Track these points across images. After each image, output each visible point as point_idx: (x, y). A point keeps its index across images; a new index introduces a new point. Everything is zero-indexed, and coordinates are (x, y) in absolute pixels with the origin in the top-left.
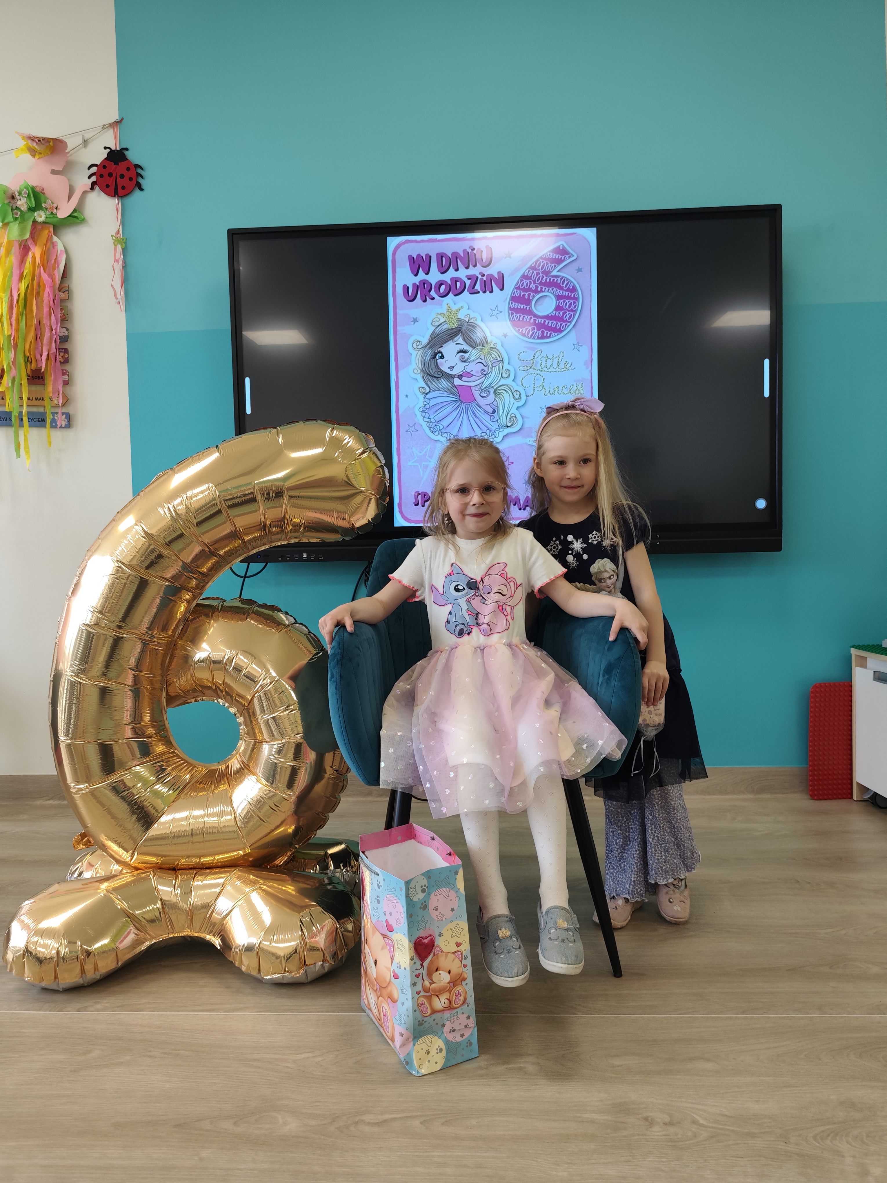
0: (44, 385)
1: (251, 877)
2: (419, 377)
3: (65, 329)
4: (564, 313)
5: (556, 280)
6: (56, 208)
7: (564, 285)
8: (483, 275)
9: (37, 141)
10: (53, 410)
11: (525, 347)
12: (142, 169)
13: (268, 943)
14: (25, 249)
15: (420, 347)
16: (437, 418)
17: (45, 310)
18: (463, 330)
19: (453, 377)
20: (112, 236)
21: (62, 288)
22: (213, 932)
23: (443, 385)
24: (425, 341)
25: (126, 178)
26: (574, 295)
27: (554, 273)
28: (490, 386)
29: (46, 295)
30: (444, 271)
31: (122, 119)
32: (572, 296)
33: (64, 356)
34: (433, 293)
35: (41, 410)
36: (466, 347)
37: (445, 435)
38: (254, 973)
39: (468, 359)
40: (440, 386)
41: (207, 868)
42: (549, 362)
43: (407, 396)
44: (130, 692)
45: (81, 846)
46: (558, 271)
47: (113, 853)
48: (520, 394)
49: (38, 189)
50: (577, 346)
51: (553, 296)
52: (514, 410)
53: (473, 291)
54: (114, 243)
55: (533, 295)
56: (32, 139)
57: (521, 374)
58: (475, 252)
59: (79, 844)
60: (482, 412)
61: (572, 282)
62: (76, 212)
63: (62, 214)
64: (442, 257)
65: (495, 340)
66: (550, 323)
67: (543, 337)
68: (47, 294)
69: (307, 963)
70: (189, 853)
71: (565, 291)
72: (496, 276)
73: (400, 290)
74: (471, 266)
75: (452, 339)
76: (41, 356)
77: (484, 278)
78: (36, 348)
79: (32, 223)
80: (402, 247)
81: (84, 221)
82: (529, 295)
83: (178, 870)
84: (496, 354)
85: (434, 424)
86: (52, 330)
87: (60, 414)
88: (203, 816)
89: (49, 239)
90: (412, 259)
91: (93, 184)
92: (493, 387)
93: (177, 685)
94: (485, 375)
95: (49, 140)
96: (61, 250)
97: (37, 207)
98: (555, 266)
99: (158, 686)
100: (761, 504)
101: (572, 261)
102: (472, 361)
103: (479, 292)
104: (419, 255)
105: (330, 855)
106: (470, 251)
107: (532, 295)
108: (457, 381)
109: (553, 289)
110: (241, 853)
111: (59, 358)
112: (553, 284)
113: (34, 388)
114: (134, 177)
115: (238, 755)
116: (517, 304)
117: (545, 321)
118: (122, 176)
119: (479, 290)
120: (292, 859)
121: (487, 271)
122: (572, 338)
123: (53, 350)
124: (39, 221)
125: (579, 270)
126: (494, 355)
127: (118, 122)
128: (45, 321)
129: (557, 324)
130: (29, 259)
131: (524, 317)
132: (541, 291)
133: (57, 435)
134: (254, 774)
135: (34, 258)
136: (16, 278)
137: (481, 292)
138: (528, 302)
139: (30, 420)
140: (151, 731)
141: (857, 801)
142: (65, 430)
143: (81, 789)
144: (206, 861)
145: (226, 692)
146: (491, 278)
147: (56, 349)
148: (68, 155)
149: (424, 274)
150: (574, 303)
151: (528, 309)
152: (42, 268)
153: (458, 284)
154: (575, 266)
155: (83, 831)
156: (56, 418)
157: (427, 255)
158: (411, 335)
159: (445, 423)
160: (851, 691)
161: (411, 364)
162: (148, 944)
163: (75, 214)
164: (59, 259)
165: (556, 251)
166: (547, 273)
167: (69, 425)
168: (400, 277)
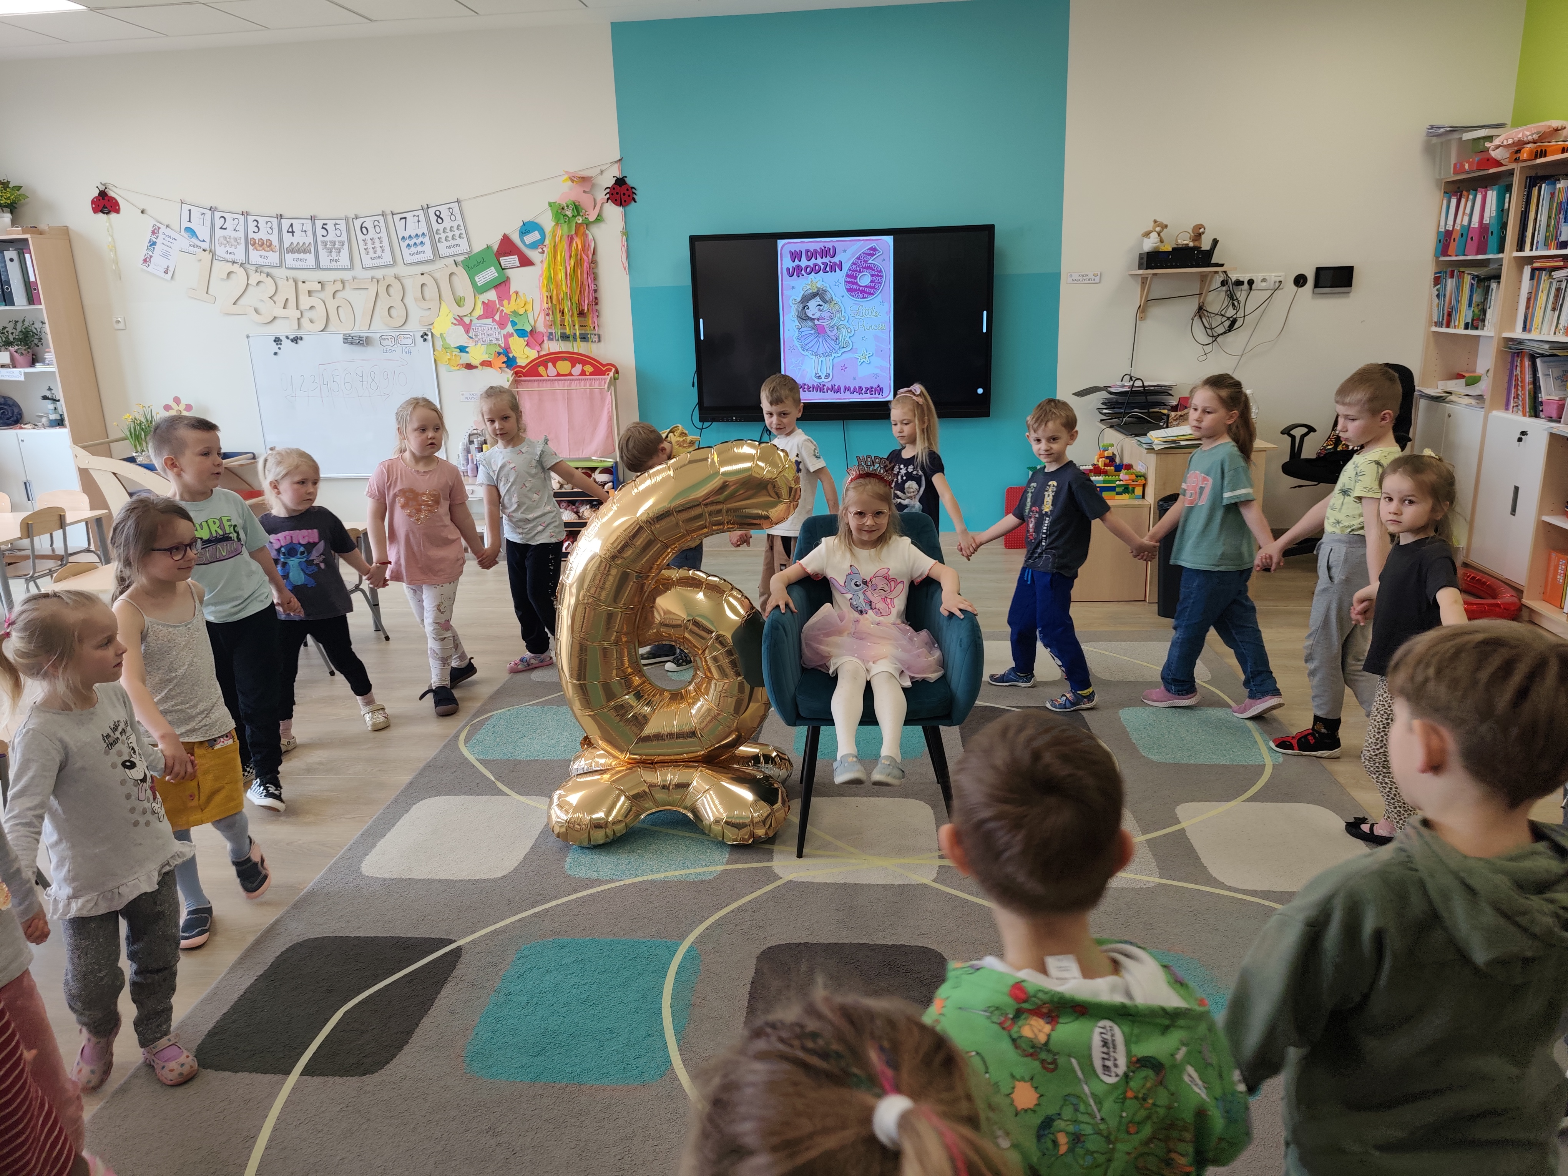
0: (586, 318)
3: (595, 285)
4: (875, 285)
5: (870, 265)
7: (876, 269)
8: (831, 262)
10: (592, 333)
11: (853, 304)
14: (571, 239)
17: (585, 276)
19: (814, 319)
20: (620, 230)
21: (593, 261)
24: (799, 299)
27: (870, 261)
30: (809, 260)
31: (623, 158)
32: (880, 275)
33: (596, 301)
34: (803, 272)
35: (585, 332)
42: (867, 312)
46: (872, 260)
50: (882, 303)
51: (869, 275)
53: (825, 271)
54: (621, 235)
55: (858, 274)
58: (826, 249)
61: (880, 267)
63: (592, 218)
64: (808, 252)
66: (867, 290)
67: (864, 298)
68: (585, 265)
71: (876, 272)
72: (838, 263)
73: (785, 271)
74: (824, 257)
76: (584, 302)
77: (831, 264)
78: (581, 298)
79: (575, 224)
80: (786, 246)
82: (856, 274)
86: (589, 287)
89: (585, 233)
91: (608, 199)
96: (591, 239)
98: (870, 258)
100: (980, 391)
101: (880, 255)
103: (828, 272)
104: (795, 251)
106: (823, 248)
108: (816, 322)
109: (869, 270)
111: (593, 303)
112: (869, 268)
113: (581, 319)
116: (849, 279)
117: (864, 289)
118: (624, 194)
121: (833, 260)
122: (879, 299)
123: (591, 299)
125: (884, 260)
126: (837, 307)
127: (620, 160)
128: (585, 283)
129: (871, 290)
130: (574, 245)
131: (853, 286)
132: (863, 271)
133: (593, 346)
135: (577, 245)
136: (567, 257)
137: (830, 272)
138: (856, 278)
139: (580, 338)
142: (597, 343)
146: (835, 264)
149: (798, 261)
150: (881, 278)
151: (855, 282)
152: (582, 251)
153: (817, 267)
154: (881, 258)
156: (594, 335)
157: (800, 250)
159: (810, 345)
164: (590, 244)
165: (871, 249)
166: (866, 261)
167: (599, 341)
168: (785, 263)
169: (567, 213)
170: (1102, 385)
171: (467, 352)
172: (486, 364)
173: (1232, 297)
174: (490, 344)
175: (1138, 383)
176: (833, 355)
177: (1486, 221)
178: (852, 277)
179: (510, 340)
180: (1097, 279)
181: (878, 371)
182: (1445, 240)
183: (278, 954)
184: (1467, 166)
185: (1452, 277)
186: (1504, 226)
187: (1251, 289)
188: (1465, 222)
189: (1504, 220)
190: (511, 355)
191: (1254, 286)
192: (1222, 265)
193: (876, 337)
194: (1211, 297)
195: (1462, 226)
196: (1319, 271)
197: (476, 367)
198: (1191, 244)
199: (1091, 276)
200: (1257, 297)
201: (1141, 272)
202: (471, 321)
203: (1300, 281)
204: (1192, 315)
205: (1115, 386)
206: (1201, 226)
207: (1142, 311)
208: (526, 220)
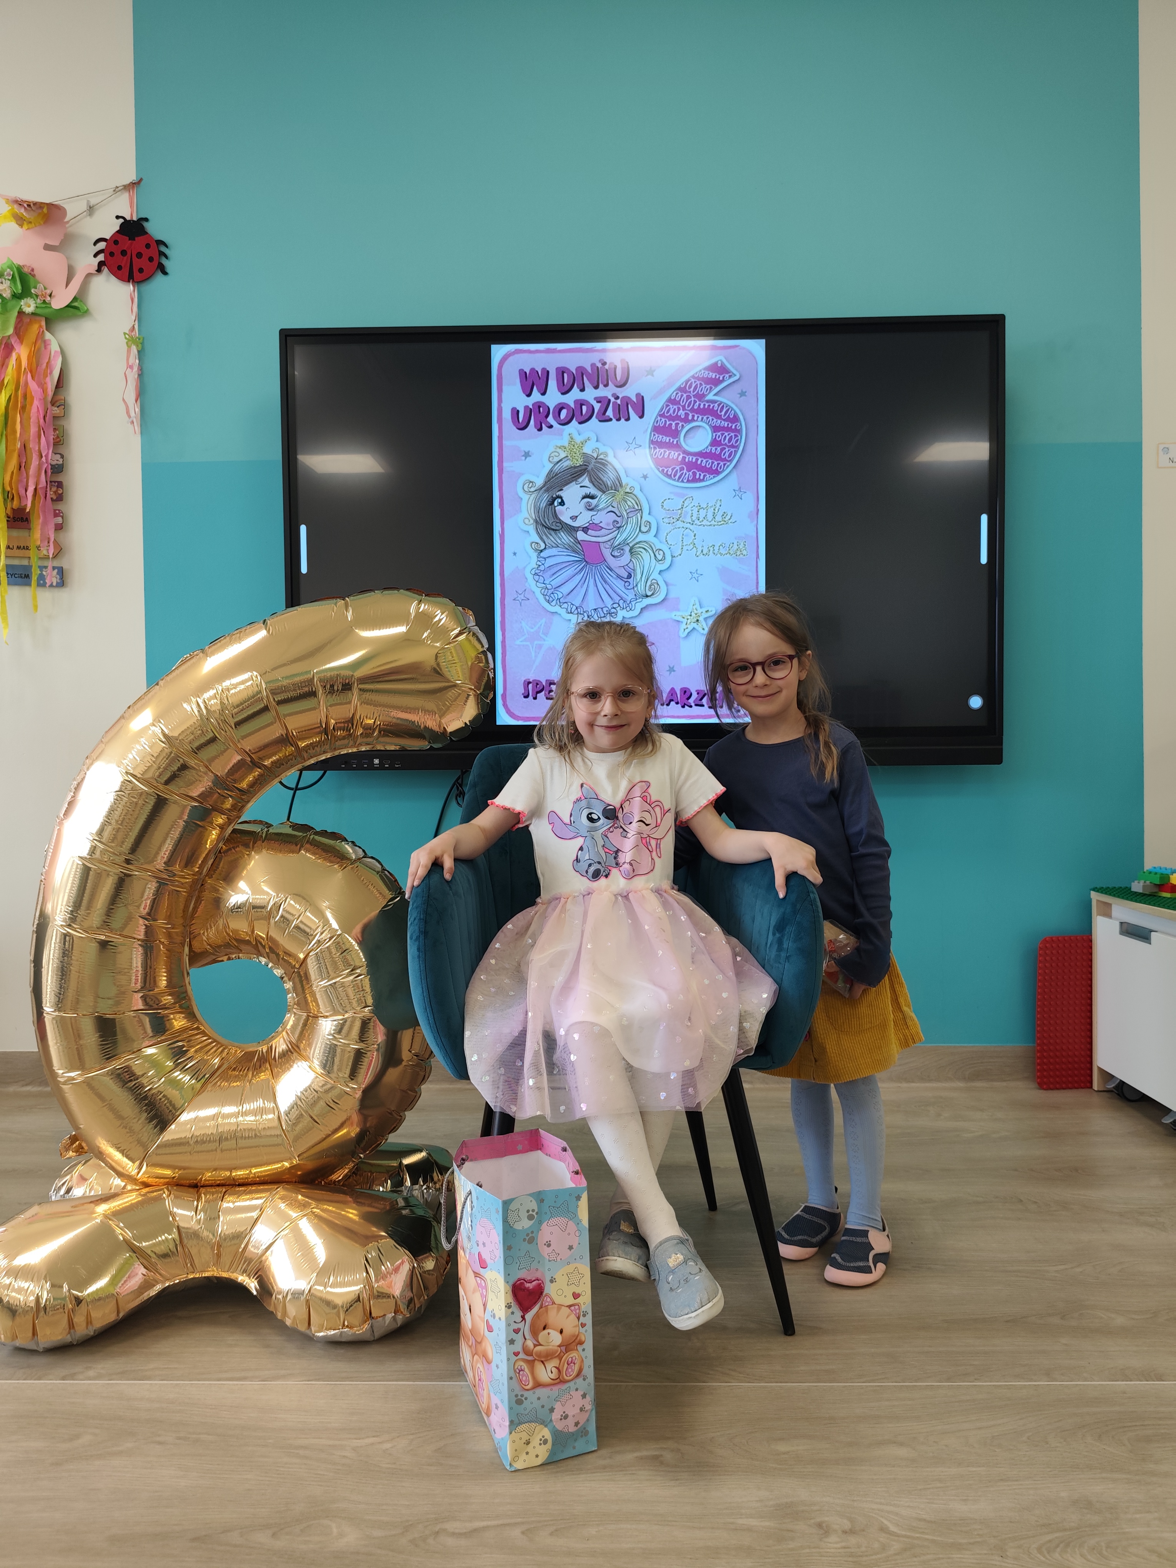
0: (30, 529)
1: (300, 1197)
2: (532, 529)
3: (59, 456)
4: (722, 450)
5: (712, 406)
6: (50, 296)
7: (723, 413)
8: (617, 398)
9: (26, 206)
10: (41, 563)
11: (671, 493)
12: (167, 246)
13: (321, 1288)
14: (6, 349)
15: (532, 489)
16: (555, 583)
17: (33, 430)
18: (589, 468)
19: (576, 529)
20: (125, 334)
21: (56, 401)
22: (248, 1272)
23: (563, 540)
24: (540, 481)
25: (145, 258)
26: (736, 426)
27: (710, 397)
28: (625, 542)
29: (34, 410)
30: (565, 390)
31: (141, 180)
32: (733, 427)
33: (57, 491)
34: (551, 419)
35: (25, 562)
36: (593, 491)
37: (565, 605)
38: (302, 1328)
39: (596, 506)
40: (559, 542)
41: (240, 1185)
42: (702, 513)
43: (515, 554)
44: (140, 949)
45: (71, 1152)
46: (715, 395)
47: (113, 1164)
48: (664, 553)
49: (26, 270)
50: (739, 492)
51: (707, 427)
52: (655, 575)
53: (604, 418)
54: (127, 343)
55: (683, 425)
56: (19, 203)
57: (665, 528)
58: (607, 367)
59: (67, 1150)
60: (614, 576)
61: (732, 409)
62: (76, 301)
63: (59, 302)
64: (563, 373)
65: (632, 483)
66: (704, 462)
67: (695, 480)
68: (35, 408)
69: (373, 1315)
70: (216, 1164)
71: (724, 420)
72: (635, 400)
73: (507, 415)
74: (601, 386)
75: (576, 480)
76: (26, 491)
77: (619, 401)
78: (19, 481)
79: (16, 314)
80: (511, 359)
81: (86, 313)
82: (677, 424)
83: (202, 1186)
84: (634, 502)
85: (550, 592)
86: (42, 457)
87: (50, 568)
88: (237, 1115)
89: (40, 336)
90: (523, 375)
92: (628, 544)
93: (204, 938)
94: (619, 528)
95: (42, 205)
96: (56, 352)
97: (25, 292)
98: (711, 388)
99: (178, 939)
100: (976, 702)
101: (734, 382)
102: (601, 510)
103: (611, 420)
104: (532, 370)
105: (406, 1166)
106: (599, 365)
107: (680, 425)
108: (581, 536)
109: (708, 418)
110: (287, 1164)
111: (51, 494)
112: (708, 411)
113: (15, 533)
114: (156, 257)
115: (284, 1033)
116: (661, 437)
117: (697, 460)
119: (612, 417)
120: (354, 1172)
121: (622, 393)
122: (732, 482)
123: (43, 483)
124: (27, 312)
125: (743, 394)
126: (631, 502)
127: (135, 183)
128: (32, 445)
129: (713, 463)
130: (12, 361)
131: (670, 453)
132: (693, 420)
133: (45, 596)
134: (306, 1058)
135: (19, 360)
137: (614, 420)
138: (675, 434)
139: (9, 576)
140: (168, 999)
141: (1098, 1091)
142: (56, 590)
143: (73, 1079)
144: (239, 1175)
145: (270, 948)
146: (627, 401)
147: (47, 482)
148: (67, 226)
149: (539, 394)
150: (736, 436)
151: (675, 442)
152: (29, 375)
153: (584, 408)
154: (737, 388)
155: (74, 1133)
156: (44, 573)
157: (543, 369)
158: (521, 474)
160: (1091, 948)
161: (521, 511)
162: (159, 1287)
163: (76, 304)
164: (53, 362)
165: (715, 366)
166: (700, 397)
167: (61, 583)
168: (508, 397)
178: (667, 432)
193: (725, 574)
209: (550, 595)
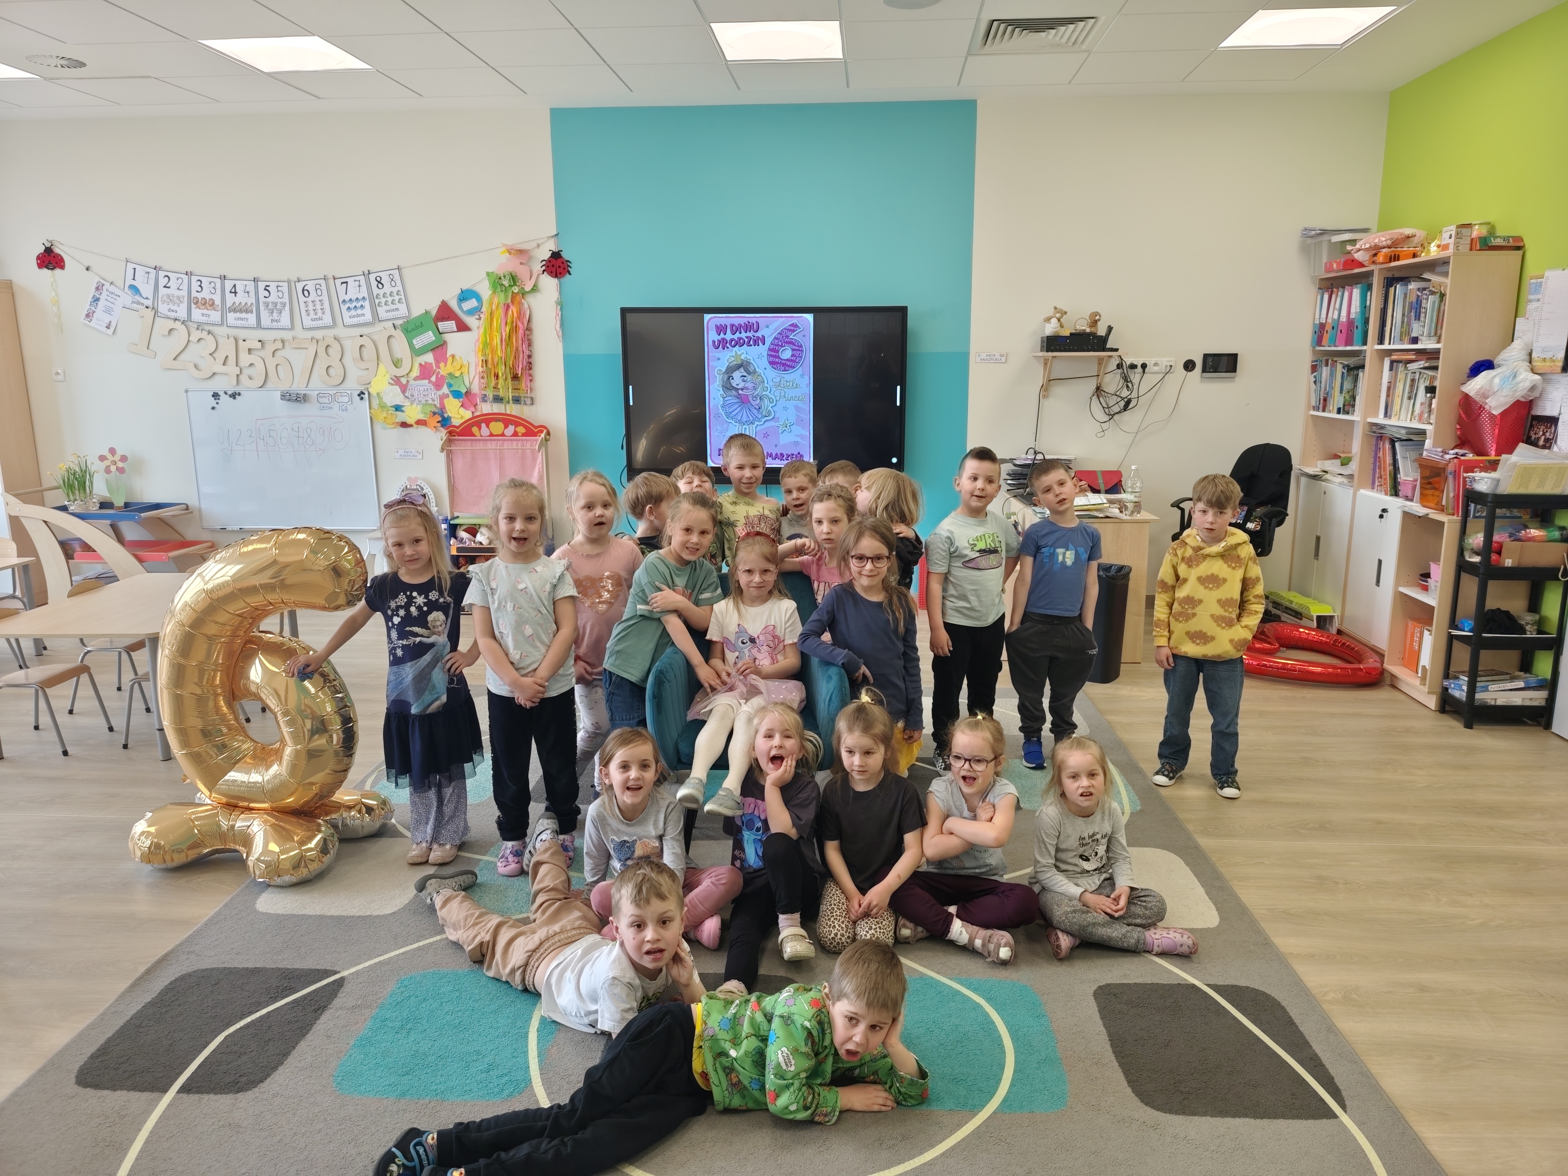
0: (520, 382)
2: (721, 389)
3: (530, 352)
4: (796, 359)
5: (791, 340)
7: (797, 344)
8: (754, 336)
10: (524, 395)
11: (775, 376)
14: (507, 307)
17: (520, 342)
20: (555, 300)
21: (528, 328)
24: (724, 370)
26: (802, 349)
27: (791, 337)
30: (734, 333)
31: (559, 234)
33: (530, 366)
34: (728, 345)
35: (517, 395)
36: (745, 374)
42: (788, 384)
46: (793, 336)
50: (802, 375)
51: (790, 349)
52: (770, 408)
53: (749, 345)
54: (556, 303)
55: (780, 348)
57: (774, 389)
58: (750, 324)
61: (800, 342)
63: (528, 288)
64: (733, 326)
66: (788, 363)
67: (785, 370)
68: (521, 332)
71: (797, 347)
72: (761, 337)
73: (711, 343)
74: (748, 332)
76: (518, 366)
77: (755, 338)
78: (515, 363)
79: (511, 293)
80: (712, 320)
82: (778, 348)
86: (524, 352)
87: (528, 398)
89: (521, 301)
90: (717, 327)
91: (544, 271)
96: (527, 308)
98: (791, 333)
100: (894, 460)
101: (800, 331)
103: (752, 345)
104: (720, 325)
106: (748, 323)
108: (740, 392)
109: (790, 345)
111: (527, 368)
112: (790, 343)
113: (514, 383)
116: (771, 353)
117: (785, 362)
118: (559, 267)
121: (756, 335)
122: (800, 371)
123: (525, 364)
125: (804, 336)
126: (760, 379)
127: (556, 235)
128: (520, 349)
129: (792, 364)
130: (510, 313)
131: (775, 359)
132: (784, 346)
133: (526, 409)
135: (513, 313)
136: (503, 324)
138: (778, 352)
139: (513, 400)
142: (530, 406)
146: (758, 338)
149: (723, 335)
150: (801, 353)
151: (777, 355)
152: (517, 319)
153: (741, 341)
154: (802, 334)
156: (525, 400)
157: (725, 325)
159: (734, 413)
164: (526, 312)
165: (792, 325)
166: (787, 337)
167: (532, 404)
168: (711, 336)
169: (504, 283)
170: (1008, 458)
171: (403, 411)
172: (420, 422)
173: (1126, 379)
174: (426, 404)
175: (1039, 457)
176: (756, 423)
177: (1353, 316)
178: (774, 352)
179: (446, 401)
180: (1004, 359)
181: (799, 439)
182: (1320, 332)
183: (167, 983)
184: (1335, 266)
185: (1327, 365)
186: (1366, 321)
187: (1144, 372)
188: (1336, 317)
189: (1367, 315)
190: (446, 415)
191: (1147, 370)
192: (1116, 350)
193: (797, 408)
194: (1108, 378)
195: (1333, 319)
196: (1206, 356)
197: (411, 426)
198: (1088, 330)
199: (997, 356)
200: (1150, 379)
201: (1041, 354)
202: (408, 381)
203: (1189, 366)
204: (1091, 395)
205: (1020, 459)
206: (1096, 314)
207: (1045, 389)
208: (465, 288)
209: (728, 415)
